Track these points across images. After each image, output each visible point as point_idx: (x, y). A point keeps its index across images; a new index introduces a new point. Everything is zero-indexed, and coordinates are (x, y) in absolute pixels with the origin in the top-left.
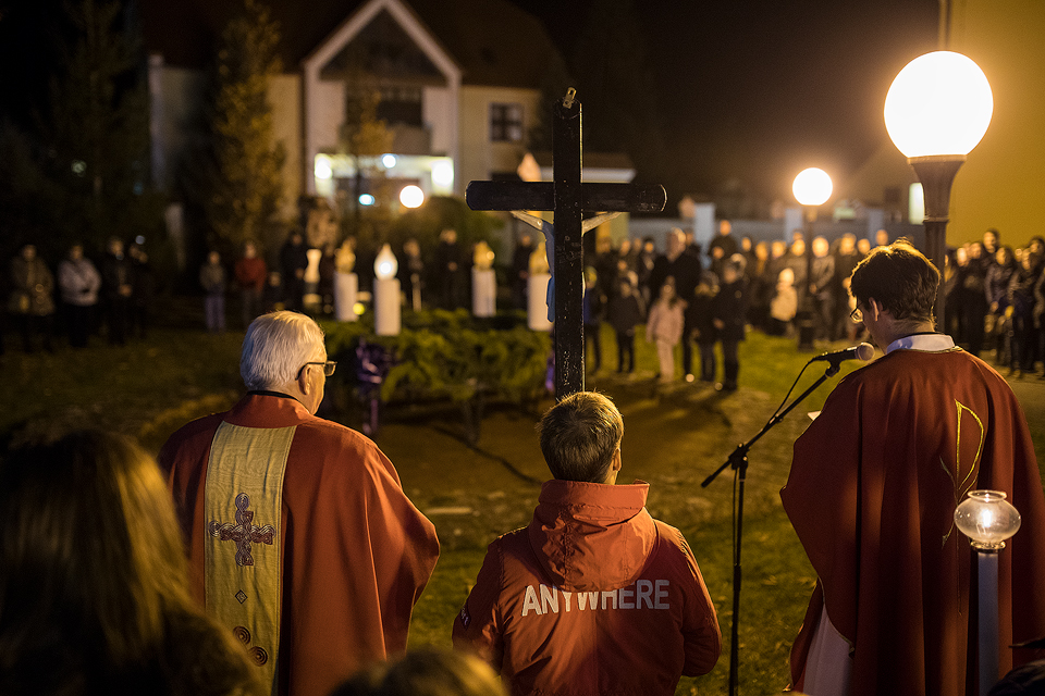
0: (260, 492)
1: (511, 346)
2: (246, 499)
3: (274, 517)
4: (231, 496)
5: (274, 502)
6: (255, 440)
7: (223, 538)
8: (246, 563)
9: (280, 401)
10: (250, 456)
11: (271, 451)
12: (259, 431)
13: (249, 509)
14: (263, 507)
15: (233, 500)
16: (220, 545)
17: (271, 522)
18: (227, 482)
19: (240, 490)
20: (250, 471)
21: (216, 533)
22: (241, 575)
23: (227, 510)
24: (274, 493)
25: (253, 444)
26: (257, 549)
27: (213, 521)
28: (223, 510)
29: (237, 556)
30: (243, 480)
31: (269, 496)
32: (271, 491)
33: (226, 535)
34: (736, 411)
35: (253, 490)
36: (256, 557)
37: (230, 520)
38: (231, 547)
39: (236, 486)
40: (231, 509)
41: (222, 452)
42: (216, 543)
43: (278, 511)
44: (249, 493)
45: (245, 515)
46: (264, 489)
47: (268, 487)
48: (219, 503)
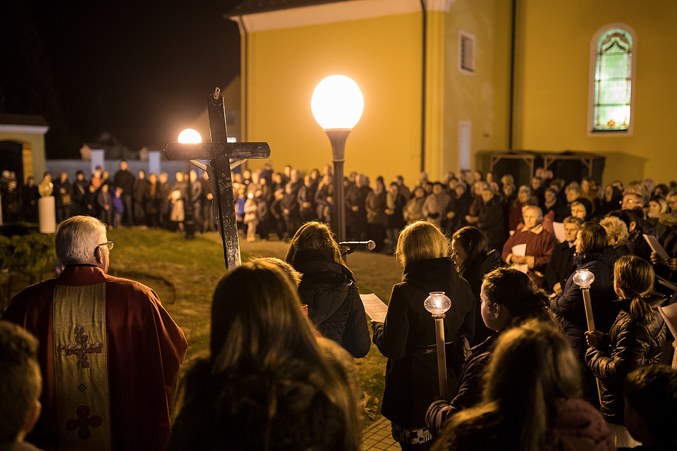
0: (90, 323)
1: (32, 245)
2: (82, 329)
3: (101, 337)
4: (71, 328)
5: (101, 328)
6: (82, 293)
7: (67, 354)
8: (84, 367)
9: (92, 269)
10: (81, 303)
11: (94, 299)
12: (83, 288)
13: (84, 334)
14: (94, 332)
15: (73, 331)
16: (66, 358)
17: (100, 339)
18: (68, 320)
19: (77, 323)
20: (83, 311)
21: (63, 352)
22: (81, 374)
23: (69, 337)
24: (100, 323)
25: (82, 296)
26: (91, 358)
27: (60, 345)
28: (66, 337)
29: (78, 364)
30: (79, 318)
31: (97, 324)
32: (98, 322)
33: (68, 352)
34: (170, 276)
35: (86, 322)
36: (91, 362)
37: (72, 343)
38: (73, 359)
39: (74, 322)
40: (72, 336)
41: (61, 303)
42: (63, 357)
43: (104, 332)
44: (84, 325)
45: (81, 338)
46: (93, 321)
47: (96, 320)
48: (63, 333)
